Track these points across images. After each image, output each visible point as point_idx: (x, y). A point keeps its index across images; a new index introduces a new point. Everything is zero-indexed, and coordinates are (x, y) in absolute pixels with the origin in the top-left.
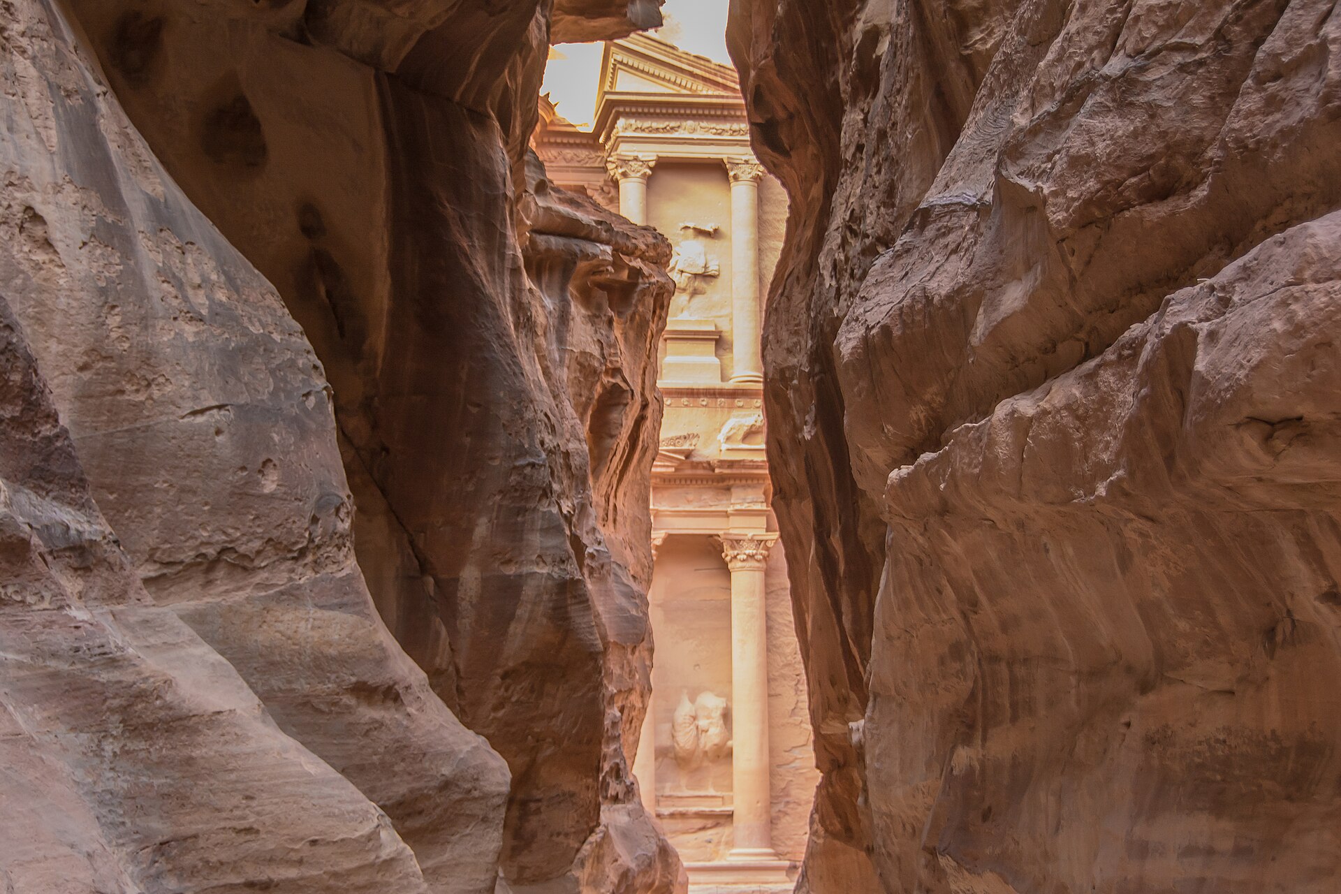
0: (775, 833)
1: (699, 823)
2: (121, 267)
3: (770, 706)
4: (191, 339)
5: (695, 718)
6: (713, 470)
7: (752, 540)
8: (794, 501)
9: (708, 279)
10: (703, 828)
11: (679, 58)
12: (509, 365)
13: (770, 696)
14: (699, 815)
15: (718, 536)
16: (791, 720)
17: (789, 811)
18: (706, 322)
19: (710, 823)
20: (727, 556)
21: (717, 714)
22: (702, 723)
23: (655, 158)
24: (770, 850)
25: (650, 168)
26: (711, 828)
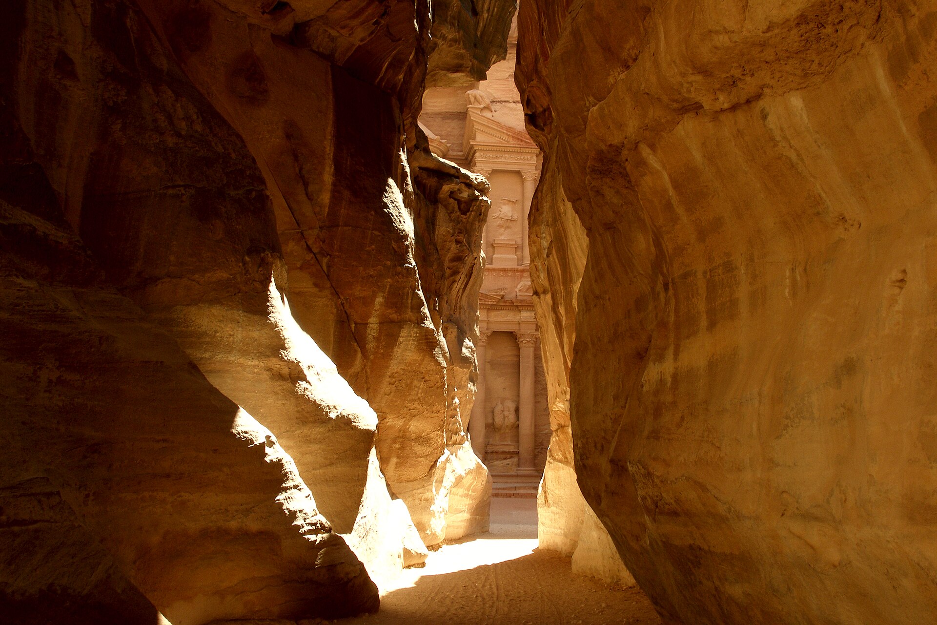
0: (536, 461)
1: (504, 456)
2: (126, 98)
3: (536, 407)
4: (171, 145)
5: (503, 411)
6: (514, 303)
7: (529, 334)
8: (542, 295)
9: (513, 222)
10: (505, 459)
11: (502, 128)
12: (397, 216)
13: (536, 402)
14: (504, 452)
15: (515, 332)
16: (544, 413)
17: (543, 452)
18: (512, 240)
19: (508, 456)
20: (518, 341)
21: (512, 410)
22: (506, 413)
23: (491, 170)
24: (533, 469)
25: (489, 174)
26: (509, 458)
